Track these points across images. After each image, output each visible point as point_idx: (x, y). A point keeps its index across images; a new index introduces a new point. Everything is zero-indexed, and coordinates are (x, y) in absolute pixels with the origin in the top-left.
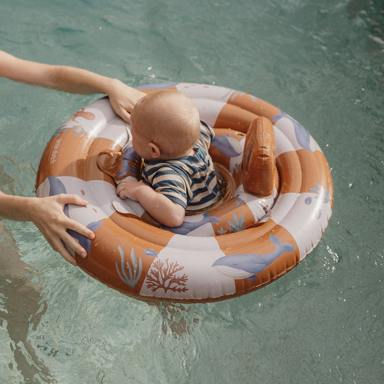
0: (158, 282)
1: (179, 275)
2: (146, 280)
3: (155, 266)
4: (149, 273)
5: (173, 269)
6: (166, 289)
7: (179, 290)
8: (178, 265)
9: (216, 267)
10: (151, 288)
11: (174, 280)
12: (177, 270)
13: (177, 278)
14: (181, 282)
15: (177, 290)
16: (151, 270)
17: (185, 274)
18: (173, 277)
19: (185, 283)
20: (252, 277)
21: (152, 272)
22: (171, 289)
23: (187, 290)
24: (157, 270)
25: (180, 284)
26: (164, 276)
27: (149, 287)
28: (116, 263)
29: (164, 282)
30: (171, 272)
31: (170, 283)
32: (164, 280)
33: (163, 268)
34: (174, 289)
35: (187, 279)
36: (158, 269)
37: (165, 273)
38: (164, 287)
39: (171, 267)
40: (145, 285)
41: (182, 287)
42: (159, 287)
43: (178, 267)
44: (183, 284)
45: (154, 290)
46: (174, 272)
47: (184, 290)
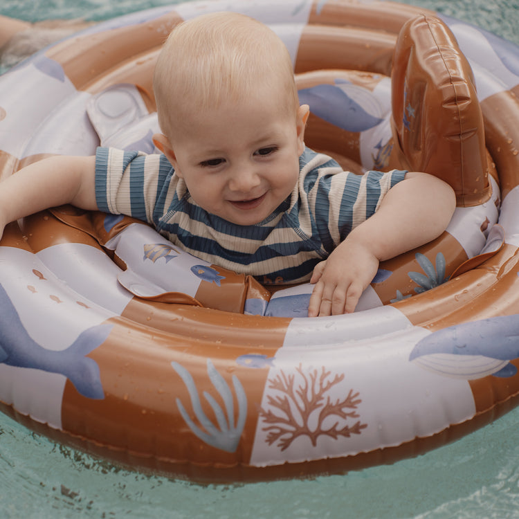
0: (291, 422)
1: (336, 394)
2: (261, 424)
3: (276, 385)
4: (265, 406)
5: (321, 384)
6: (314, 437)
7: (346, 432)
8: (329, 373)
9: (418, 359)
10: (278, 442)
11: (329, 410)
12: (330, 385)
13: (333, 402)
14: (346, 410)
15: (340, 433)
16: (269, 397)
17: (351, 391)
18: (324, 402)
19: (357, 411)
20: (505, 369)
21: (272, 402)
22: (327, 433)
23: (365, 426)
24: (282, 395)
25: (344, 416)
26: (302, 405)
27: (271, 440)
28: (178, 401)
29: (305, 419)
30: (317, 390)
31: (322, 417)
32: (305, 415)
33: (296, 388)
34: (333, 433)
35: (359, 401)
36: (283, 390)
37: (304, 397)
38: (307, 433)
39: (314, 380)
40: (261, 435)
41: (351, 422)
42: (296, 435)
43: (331, 378)
44: (353, 415)
45: (286, 445)
46: (323, 390)
47: (357, 429)
